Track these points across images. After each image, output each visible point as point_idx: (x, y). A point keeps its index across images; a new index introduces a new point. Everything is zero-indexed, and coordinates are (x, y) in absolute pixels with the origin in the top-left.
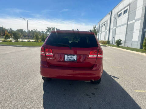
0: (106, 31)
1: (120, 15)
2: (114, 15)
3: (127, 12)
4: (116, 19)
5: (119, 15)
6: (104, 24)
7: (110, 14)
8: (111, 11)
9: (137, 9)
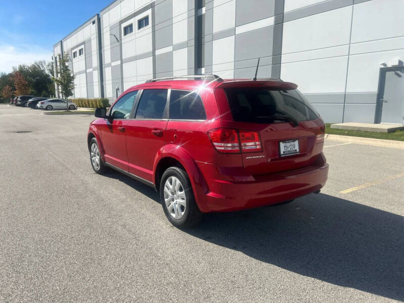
0: (88, 71)
1: (128, 30)
2: (108, 29)
3: (147, 24)
4: (119, 41)
5: (126, 29)
6: (77, 50)
7: (94, 23)
8: (98, 15)
9: (174, 20)
